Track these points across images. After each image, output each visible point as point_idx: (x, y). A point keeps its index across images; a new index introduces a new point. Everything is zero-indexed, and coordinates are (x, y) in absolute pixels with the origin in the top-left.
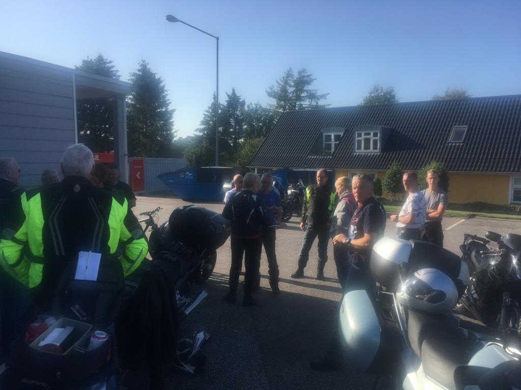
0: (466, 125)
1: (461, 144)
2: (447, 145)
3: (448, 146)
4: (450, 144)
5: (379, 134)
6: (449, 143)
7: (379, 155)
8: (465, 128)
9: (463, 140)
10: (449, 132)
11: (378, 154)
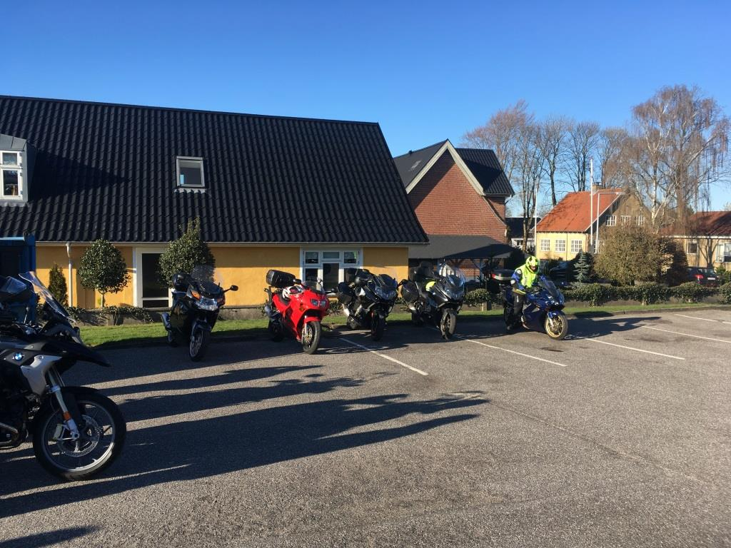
0: (197, 156)
1: (203, 191)
2: (176, 191)
3: (178, 193)
4: (181, 190)
5: (19, 159)
6: (177, 187)
7: (26, 208)
8: (198, 162)
9: (203, 185)
10: (170, 166)
11: (23, 205)
